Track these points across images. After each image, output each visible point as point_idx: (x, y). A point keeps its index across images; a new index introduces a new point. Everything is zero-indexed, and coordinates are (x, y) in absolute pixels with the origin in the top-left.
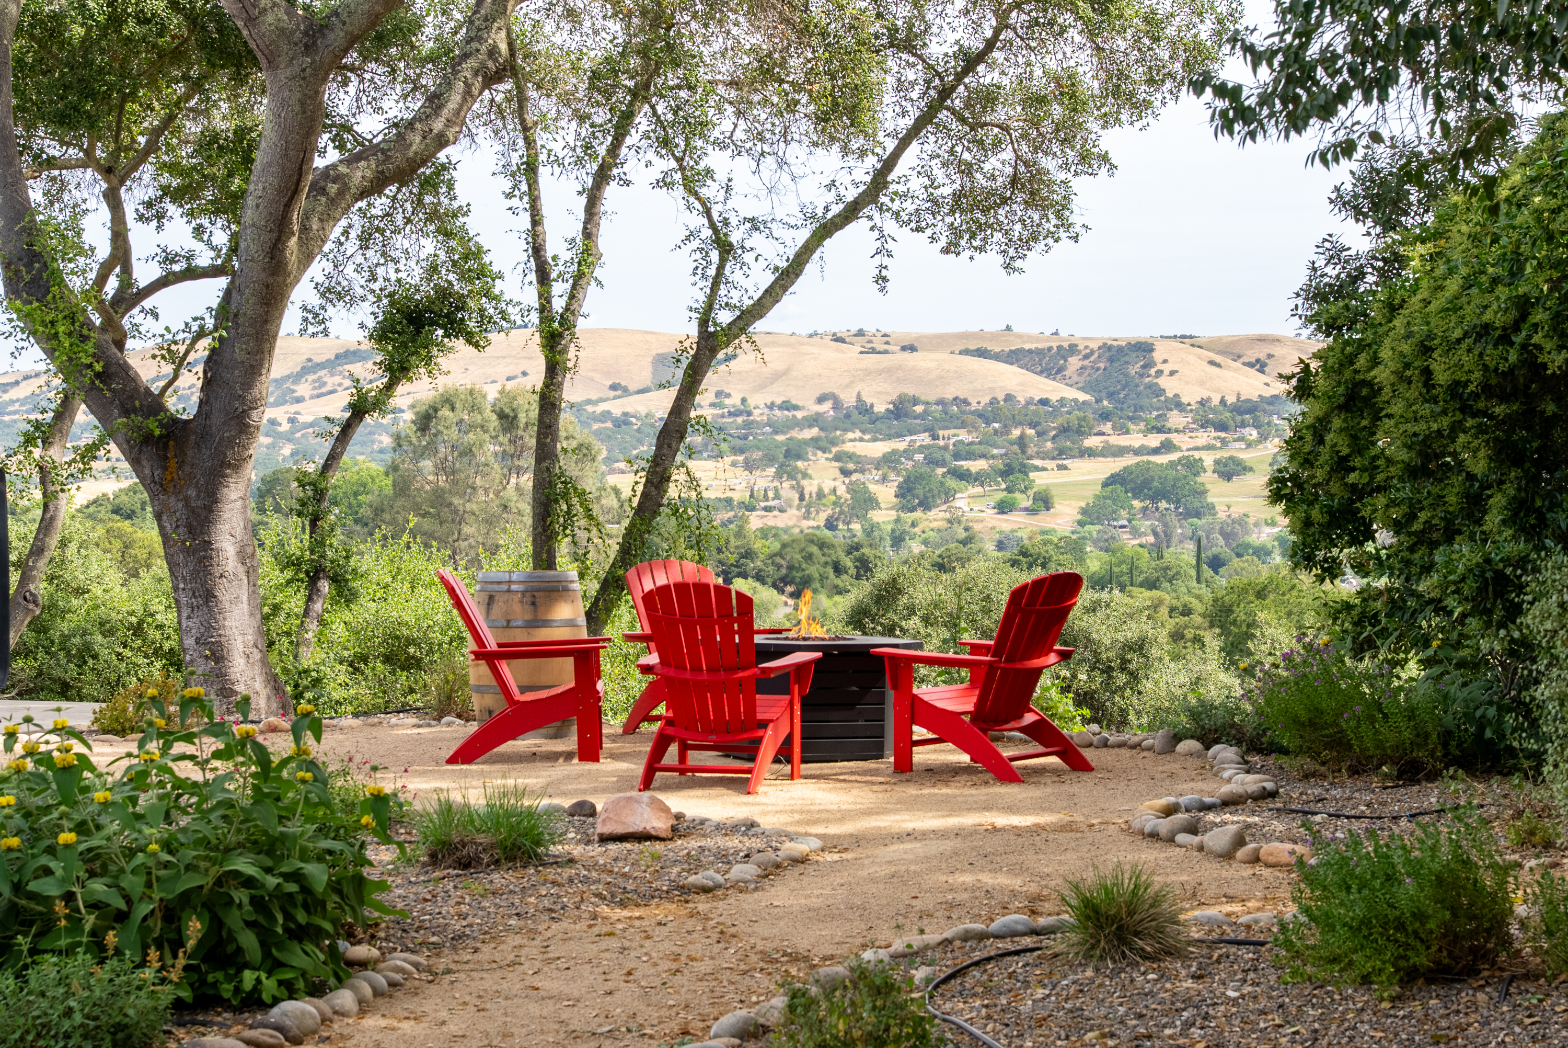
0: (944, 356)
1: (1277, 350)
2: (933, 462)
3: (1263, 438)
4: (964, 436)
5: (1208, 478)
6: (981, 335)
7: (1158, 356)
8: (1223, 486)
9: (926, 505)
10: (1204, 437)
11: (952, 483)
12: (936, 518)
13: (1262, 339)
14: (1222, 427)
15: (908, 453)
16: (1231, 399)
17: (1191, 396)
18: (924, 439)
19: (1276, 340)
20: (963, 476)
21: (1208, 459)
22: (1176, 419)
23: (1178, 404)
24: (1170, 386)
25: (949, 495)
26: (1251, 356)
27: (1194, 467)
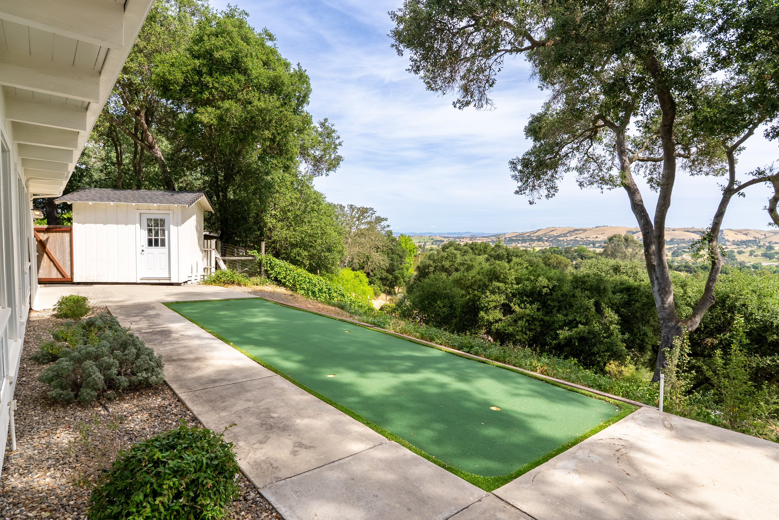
0: (680, 232)
1: (750, 232)
2: (678, 249)
3: (747, 247)
4: (684, 245)
5: (735, 254)
6: (688, 228)
7: (724, 232)
8: (739, 255)
9: (677, 256)
10: (734, 247)
11: (682, 253)
12: (679, 258)
13: (746, 230)
14: (738, 245)
15: (673, 248)
16: (740, 240)
17: (731, 239)
18: (676, 245)
19: (750, 230)
20: (685, 252)
21: (736, 251)
22: (727, 243)
23: (728, 241)
24: (726, 238)
25: (682, 255)
26: (744, 233)
27: (733, 252)
